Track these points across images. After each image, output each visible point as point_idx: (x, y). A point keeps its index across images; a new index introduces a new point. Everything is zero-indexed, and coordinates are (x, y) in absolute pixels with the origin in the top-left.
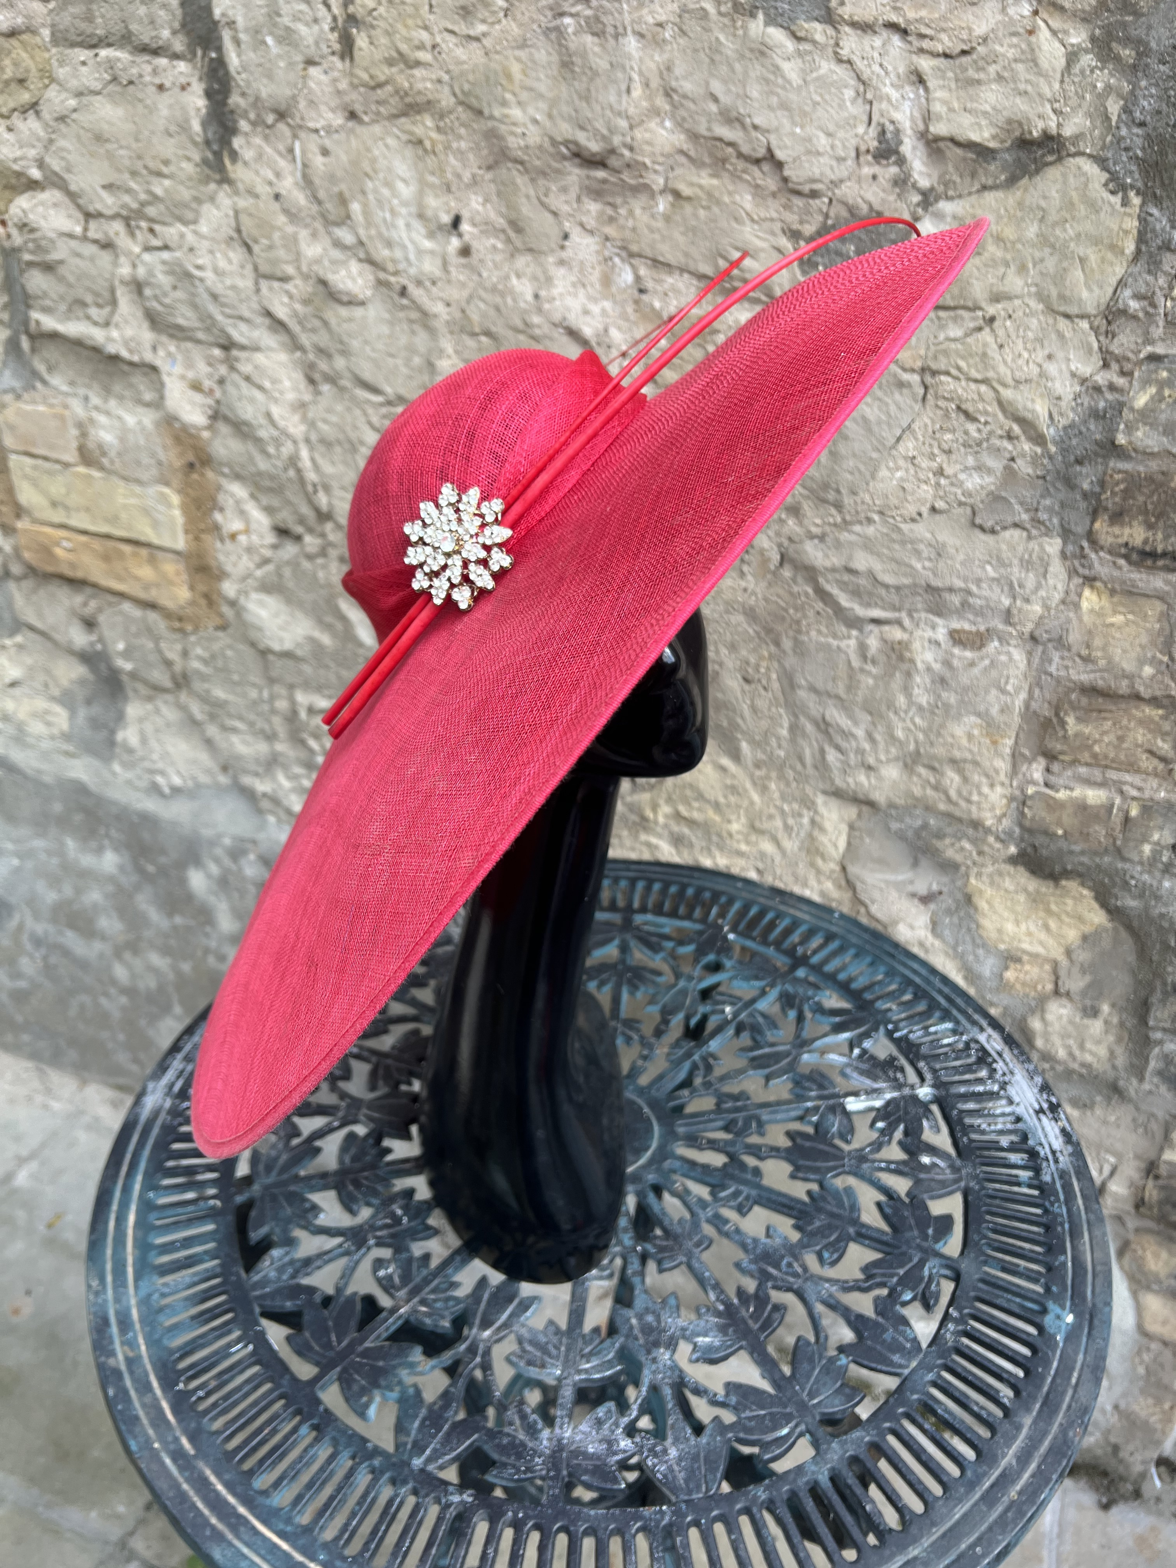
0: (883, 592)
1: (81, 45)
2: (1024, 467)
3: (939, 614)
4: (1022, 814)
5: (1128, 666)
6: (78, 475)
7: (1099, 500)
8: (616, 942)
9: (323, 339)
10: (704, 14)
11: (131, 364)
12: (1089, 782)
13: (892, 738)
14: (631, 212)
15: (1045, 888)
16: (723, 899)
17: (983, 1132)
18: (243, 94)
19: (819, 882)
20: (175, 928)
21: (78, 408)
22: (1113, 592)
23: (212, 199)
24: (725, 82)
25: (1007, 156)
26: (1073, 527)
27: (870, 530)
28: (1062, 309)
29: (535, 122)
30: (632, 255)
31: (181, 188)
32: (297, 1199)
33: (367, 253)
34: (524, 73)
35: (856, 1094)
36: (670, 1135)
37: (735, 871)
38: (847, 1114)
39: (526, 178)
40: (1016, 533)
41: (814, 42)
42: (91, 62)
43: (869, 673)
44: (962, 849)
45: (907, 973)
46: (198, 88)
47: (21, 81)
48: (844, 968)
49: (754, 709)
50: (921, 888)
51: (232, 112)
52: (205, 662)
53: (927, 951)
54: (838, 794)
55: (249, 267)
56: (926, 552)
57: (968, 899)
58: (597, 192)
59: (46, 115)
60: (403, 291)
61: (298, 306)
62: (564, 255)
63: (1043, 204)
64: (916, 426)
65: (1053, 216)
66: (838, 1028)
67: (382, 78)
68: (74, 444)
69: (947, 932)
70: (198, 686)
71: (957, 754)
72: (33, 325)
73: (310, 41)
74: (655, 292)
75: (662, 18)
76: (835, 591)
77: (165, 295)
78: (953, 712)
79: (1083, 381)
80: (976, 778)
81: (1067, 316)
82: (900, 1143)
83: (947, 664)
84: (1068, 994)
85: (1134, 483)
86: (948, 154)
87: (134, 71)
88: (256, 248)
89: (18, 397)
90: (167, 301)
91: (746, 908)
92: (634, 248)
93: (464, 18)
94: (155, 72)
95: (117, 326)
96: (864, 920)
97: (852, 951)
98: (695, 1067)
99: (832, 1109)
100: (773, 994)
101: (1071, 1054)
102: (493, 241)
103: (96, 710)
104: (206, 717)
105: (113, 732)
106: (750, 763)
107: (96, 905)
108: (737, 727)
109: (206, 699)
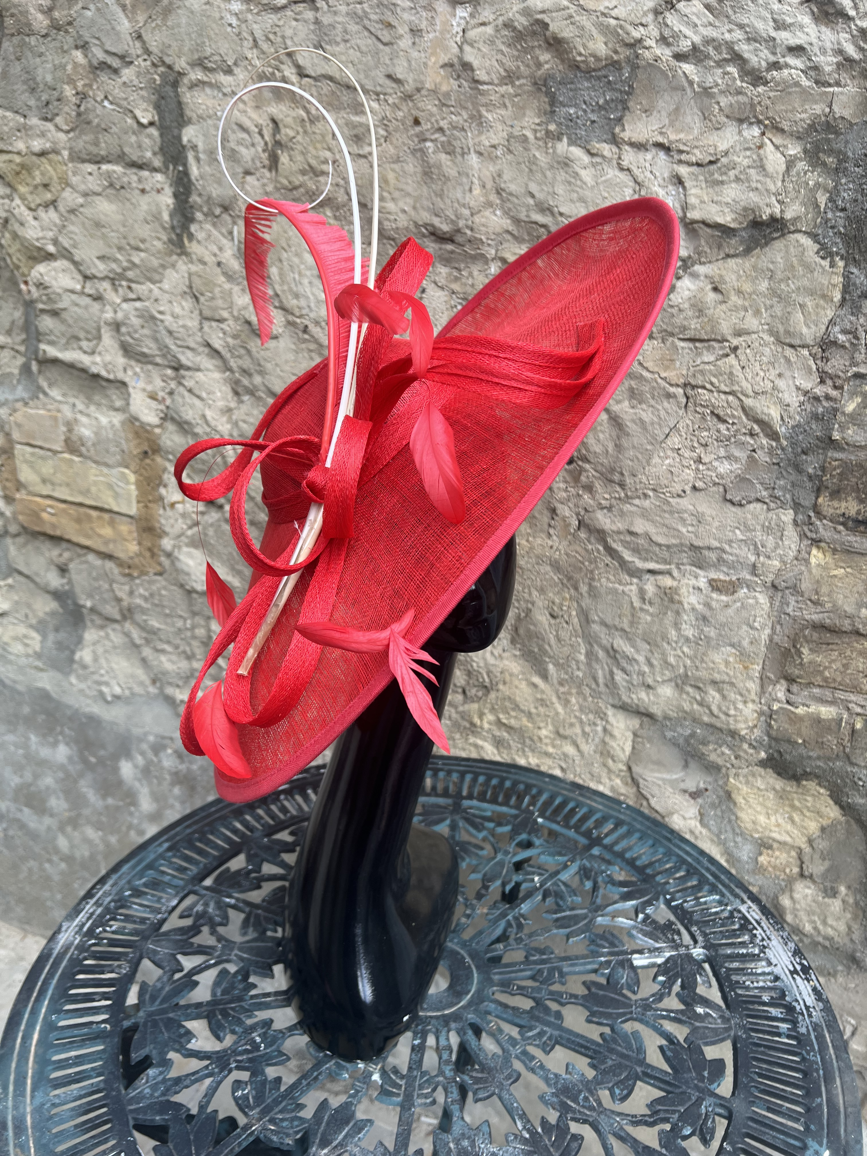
0: (657, 549)
1: (90, 161)
2: (762, 457)
3: (700, 568)
4: (770, 725)
5: (849, 609)
6: (64, 460)
7: (821, 481)
8: (448, 822)
9: (247, 363)
10: (525, 139)
11: (108, 380)
12: (822, 701)
13: (666, 663)
14: (471, 274)
15: (790, 787)
16: (534, 791)
17: (747, 988)
18: (200, 195)
19: (610, 779)
20: (107, 807)
21: (67, 412)
22: (834, 551)
23: (173, 266)
24: (540, 184)
25: (744, 234)
26: (802, 502)
27: (647, 503)
28: (787, 341)
29: (404, 211)
31: (152, 259)
32: (173, 1025)
33: (281, 302)
34: (397, 179)
35: (640, 952)
36: (486, 981)
37: (543, 769)
38: (634, 968)
40: (759, 506)
41: (603, 157)
42: (95, 173)
43: (647, 611)
44: (723, 753)
45: (681, 853)
46: (168, 191)
47: (46, 186)
48: (630, 848)
49: (559, 639)
50: (691, 785)
51: (192, 207)
52: (146, 599)
53: (696, 838)
54: (624, 708)
55: (197, 312)
56: (689, 520)
57: (729, 795)
58: (446, 260)
59: (61, 208)
60: (305, 329)
61: (229, 340)
63: (771, 266)
64: (680, 426)
65: (779, 275)
66: (626, 897)
67: (297, 183)
68: (63, 438)
69: (712, 822)
70: (139, 617)
71: (717, 677)
72: (41, 353)
73: (249, 158)
75: (495, 142)
76: (620, 548)
77: (136, 332)
78: (713, 643)
79: (806, 393)
80: (732, 696)
81: (792, 346)
82: (678, 995)
83: (707, 605)
84: (811, 877)
85: (847, 468)
86: (701, 232)
87: (125, 179)
88: (202, 299)
89: (26, 404)
90: (137, 336)
91: (552, 798)
93: (356, 143)
94: (140, 181)
95: (100, 354)
96: (646, 811)
97: (637, 835)
98: (509, 925)
99: (621, 964)
100: (574, 868)
101: (815, 928)
103: (62, 635)
104: (143, 642)
105: (73, 652)
106: (555, 681)
107: (48, 788)
108: (545, 653)
109: (143, 628)
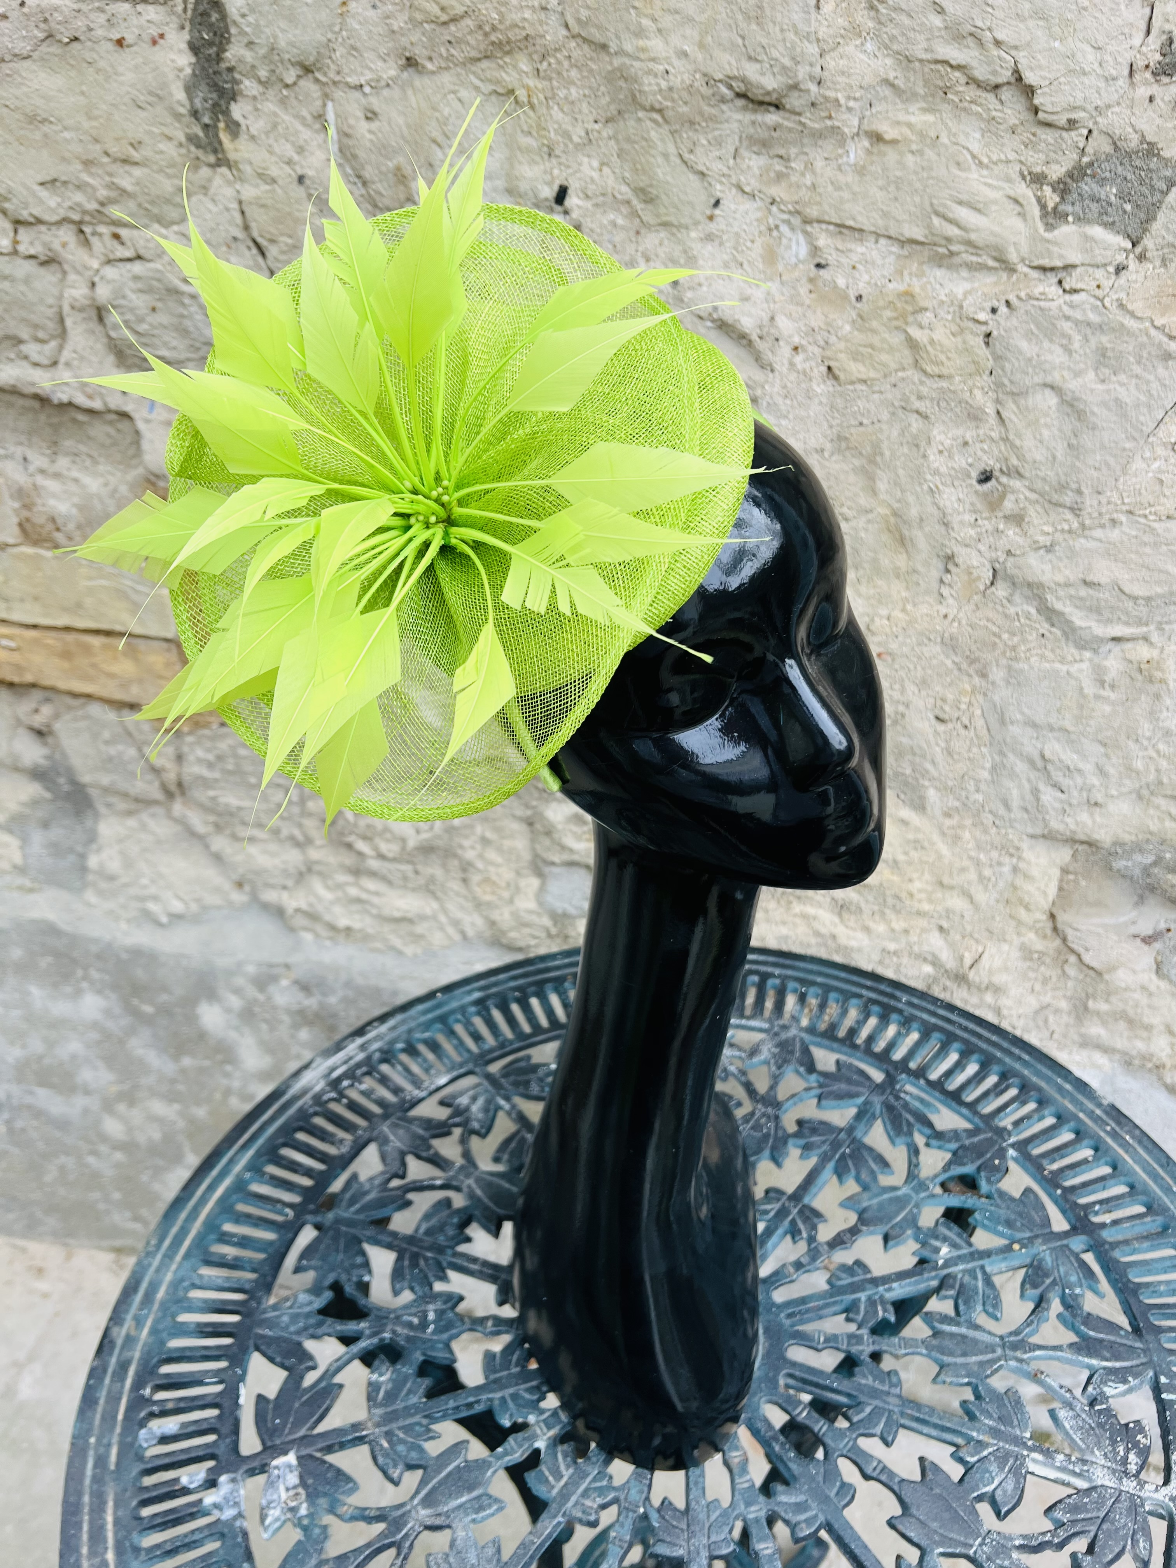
0: (1130, 604)
6: (22, 557)
11: (90, 412)
13: (1129, 770)
14: (809, 166)
18: (250, 44)
21: (15, 474)
23: (205, 189)
27: (1115, 534)
29: (683, 54)
30: (807, 221)
31: (160, 177)
39: (665, 130)
42: (15, 15)
43: (1106, 699)
46: (178, 40)
49: (949, 752)
50: (1146, 929)
51: (230, 70)
53: (1151, 994)
58: (762, 145)
62: (712, 227)
67: (459, 9)
68: (15, 520)
69: (1173, 971)
70: (200, 794)
74: (839, 265)
76: (1066, 608)
87: (80, 23)
88: (272, 250)
90: (143, 327)
92: (813, 212)
94: (111, 22)
95: (68, 364)
102: (611, 216)
103: (56, 833)
104: (210, 829)
105: (83, 857)
106: (938, 812)
107: (74, 1057)
108: (925, 774)
109: (211, 808)
